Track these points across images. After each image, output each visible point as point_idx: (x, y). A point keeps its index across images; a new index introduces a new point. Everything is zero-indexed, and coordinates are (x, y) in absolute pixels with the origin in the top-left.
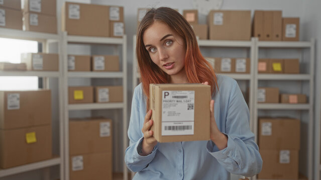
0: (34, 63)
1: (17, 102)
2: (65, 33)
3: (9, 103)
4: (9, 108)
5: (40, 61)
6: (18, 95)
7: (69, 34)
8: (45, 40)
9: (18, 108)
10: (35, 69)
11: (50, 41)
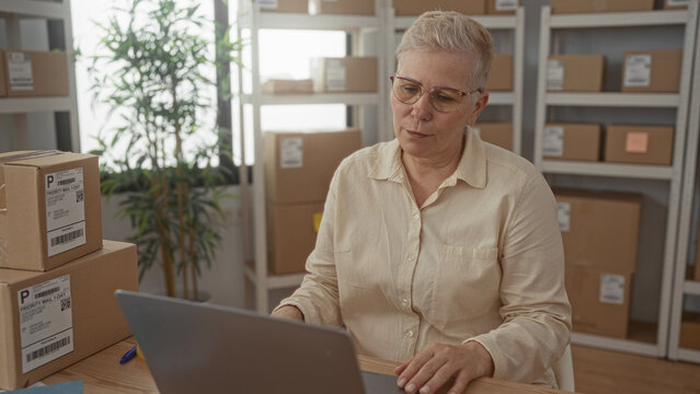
0: (329, 78)
1: (298, 155)
2: (391, 11)
3: (284, 157)
4: (284, 166)
5: (340, 74)
6: (299, 142)
7: (398, 14)
8: (358, 30)
9: (300, 165)
10: (331, 89)
11: (365, 30)
